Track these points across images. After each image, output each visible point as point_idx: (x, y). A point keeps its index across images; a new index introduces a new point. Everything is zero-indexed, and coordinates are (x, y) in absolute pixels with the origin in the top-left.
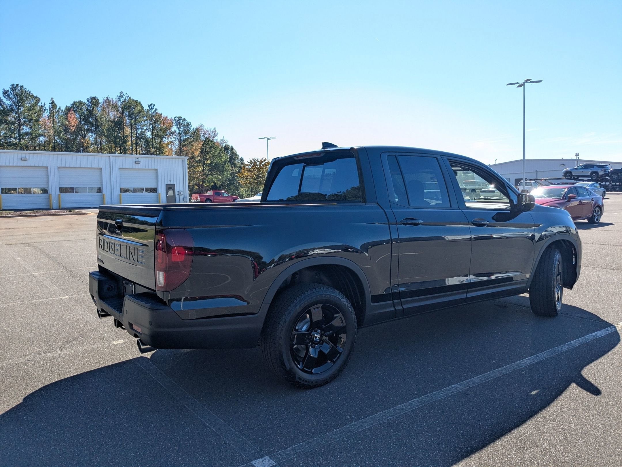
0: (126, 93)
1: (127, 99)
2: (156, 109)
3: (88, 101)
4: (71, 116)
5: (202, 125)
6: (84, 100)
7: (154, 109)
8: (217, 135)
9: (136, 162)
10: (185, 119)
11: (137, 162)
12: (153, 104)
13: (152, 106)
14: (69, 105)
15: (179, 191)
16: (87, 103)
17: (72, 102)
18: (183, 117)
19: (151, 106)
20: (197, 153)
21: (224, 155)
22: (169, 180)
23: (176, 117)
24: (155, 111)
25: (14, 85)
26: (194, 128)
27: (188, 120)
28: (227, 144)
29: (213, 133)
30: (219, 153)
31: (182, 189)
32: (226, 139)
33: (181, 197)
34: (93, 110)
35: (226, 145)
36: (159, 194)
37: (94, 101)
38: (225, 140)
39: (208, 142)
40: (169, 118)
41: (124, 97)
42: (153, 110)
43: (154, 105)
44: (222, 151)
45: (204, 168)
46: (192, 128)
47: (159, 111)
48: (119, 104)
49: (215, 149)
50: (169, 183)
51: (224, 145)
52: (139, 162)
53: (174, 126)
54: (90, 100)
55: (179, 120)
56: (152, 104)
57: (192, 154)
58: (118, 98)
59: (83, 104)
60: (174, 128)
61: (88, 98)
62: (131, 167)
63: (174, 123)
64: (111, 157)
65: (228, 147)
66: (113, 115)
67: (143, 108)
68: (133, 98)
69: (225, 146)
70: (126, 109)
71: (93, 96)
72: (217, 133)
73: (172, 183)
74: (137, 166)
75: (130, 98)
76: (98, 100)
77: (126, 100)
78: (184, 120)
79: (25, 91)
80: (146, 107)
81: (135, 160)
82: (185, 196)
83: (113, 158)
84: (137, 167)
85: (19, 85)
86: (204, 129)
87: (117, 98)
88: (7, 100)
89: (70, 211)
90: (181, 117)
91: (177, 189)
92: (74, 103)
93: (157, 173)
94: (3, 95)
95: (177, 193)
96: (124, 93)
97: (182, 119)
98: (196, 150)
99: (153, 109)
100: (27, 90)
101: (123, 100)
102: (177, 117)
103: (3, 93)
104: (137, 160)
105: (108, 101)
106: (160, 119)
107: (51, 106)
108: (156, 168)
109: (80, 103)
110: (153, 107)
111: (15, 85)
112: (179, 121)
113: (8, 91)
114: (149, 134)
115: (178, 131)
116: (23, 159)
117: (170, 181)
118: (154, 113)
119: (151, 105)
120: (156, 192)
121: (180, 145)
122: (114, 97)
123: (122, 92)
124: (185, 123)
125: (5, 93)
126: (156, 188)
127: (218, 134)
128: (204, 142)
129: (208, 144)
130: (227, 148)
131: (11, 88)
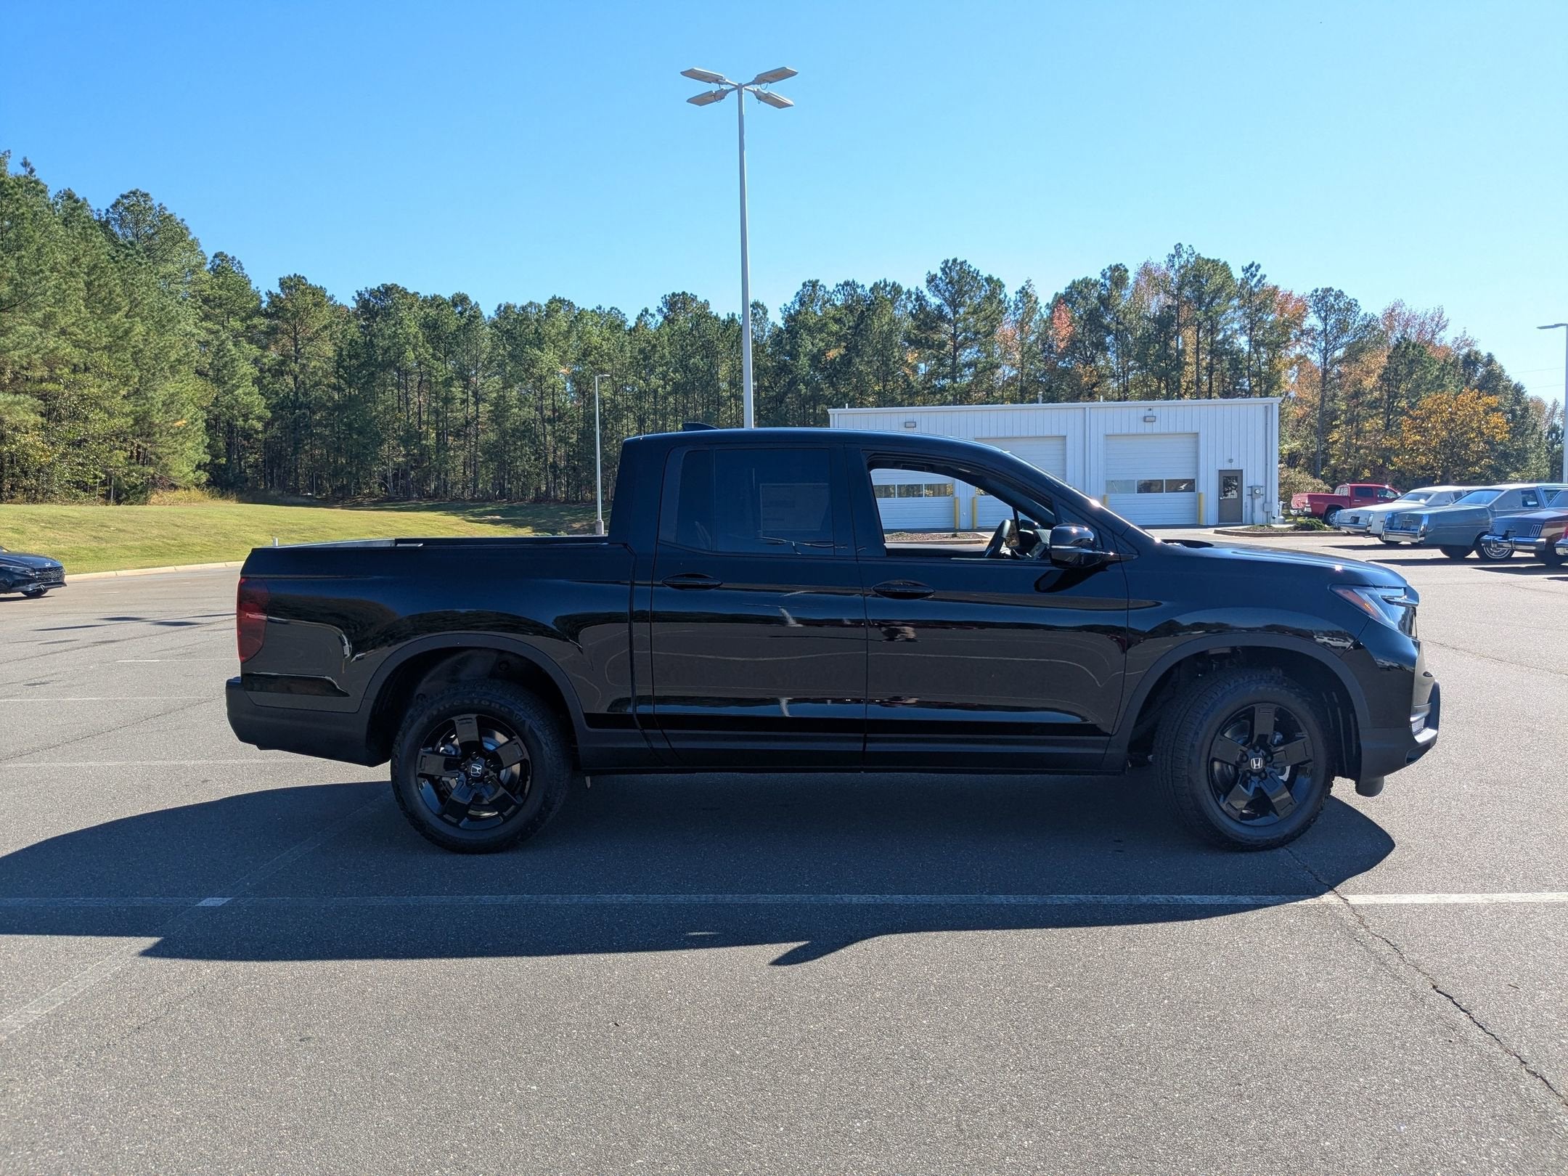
0: (1190, 246)
1: (1192, 260)
2: (1264, 277)
3: (1104, 275)
4: (1060, 315)
5: (1399, 304)
6: (1096, 276)
7: (1258, 277)
8: (1445, 326)
9: (1145, 419)
10: (1342, 293)
11: (1147, 419)
12: (1256, 264)
13: (1253, 269)
14: (1062, 291)
15: (1251, 487)
16: (1102, 281)
17: (1068, 284)
18: (1336, 289)
19: (1251, 269)
20: (1369, 382)
21: (1450, 382)
22: (1226, 459)
23: (1316, 291)
24: (1259, 281)
25: (948, 261)
26: (1366, 315)
27: (1350, 294)
28: (1475, 348)
29: (1433, 320)
30: (1437, 377)
31: (1261, 483)
32: (1471, 334)
33: (1258, 502)
34: (1109, 297)
35: (1470, 351)
36: (1200, 494)
37: (1117, 275)
38: (1470, 339)
39: (1407, 348)
40: (1296, 295)
41: (1185, 256)
42: (1255, 279)
43: (1258, 267)
44: (1446, 372)
45: (1389, 420)
46: (1362, 314)
47: (1270, 281)
48: (1172, 274)
49: (1425, 367)
50: (1227, 467)
51: (1465, 350)
52: (1153, 419)
53: (1312, 314)
54: (1108, 274)
55: (1323, 298)
56: (1253, 263)
57: (1355, 386)
58: (1170, 260)
59: (1092, 285)
60: (1312, 321)
61: (1104, 270)
62: (1133, 431)
63: (1310, 307)
64: (1087, 409)
65: (1476, 359)
66: (1155, 304)
67: (1230, 276)
68: (1205, 255)
69: (1468, 355)
70: (1187, 285)
71: (1114, 264)
72: (1445, 319)
73: (1234, 466)
74: (1148, 428)
75: (1198, 257)
76: (1126, 271)
77: (1188, 261)
78: (1340, 295)
79: (969, 272)
80: (1238, 275)
81: (1143, 412)
82: (1268, 500)
83: (1092, 410)
84: (1148, 431)
85: (958, 261)
86: (1407, 314)
87: (1167, 260)
88: (934, 295)
89: (955, 536)
90: (1331, 289)
91: (1248, 481)
92: (1073, 286)
93: (1197, 443)
94: (928, 286)
95: (1246, 491)
96: (1185, 247)
97: (1333, 293)
98: (1368, 373)
99: (1255, 275)
100: (972, 270)
101: (1180, 263)
102: (1320, 290)
103: (928, 281)
104: (1149, 413)
105: (1146, 271)
106: (1272, 301)
107: (1018, 298)
108: (1195, 430)
109: (1086, 282)
110: (1257, 270)
111: (951, 262)
112: (1326, 301)
113: (936, 275)
114: (1242, 342)
115: (1320, 327)
116: (908, 425)
117: (1231, 461)
118: (1256, 286)
119: (1251, 266)
120: (1193, 490)
121: (1325, 364)
122: (1159, 259)
123: (1180, 244)
124: (1341, 305)
125: (931, 280)
126: (1194, 480)
127: (1450, 323)
128: (1394, 349)
129: (1404, 355)
130: (1471, 361)
131: (943, 270)
